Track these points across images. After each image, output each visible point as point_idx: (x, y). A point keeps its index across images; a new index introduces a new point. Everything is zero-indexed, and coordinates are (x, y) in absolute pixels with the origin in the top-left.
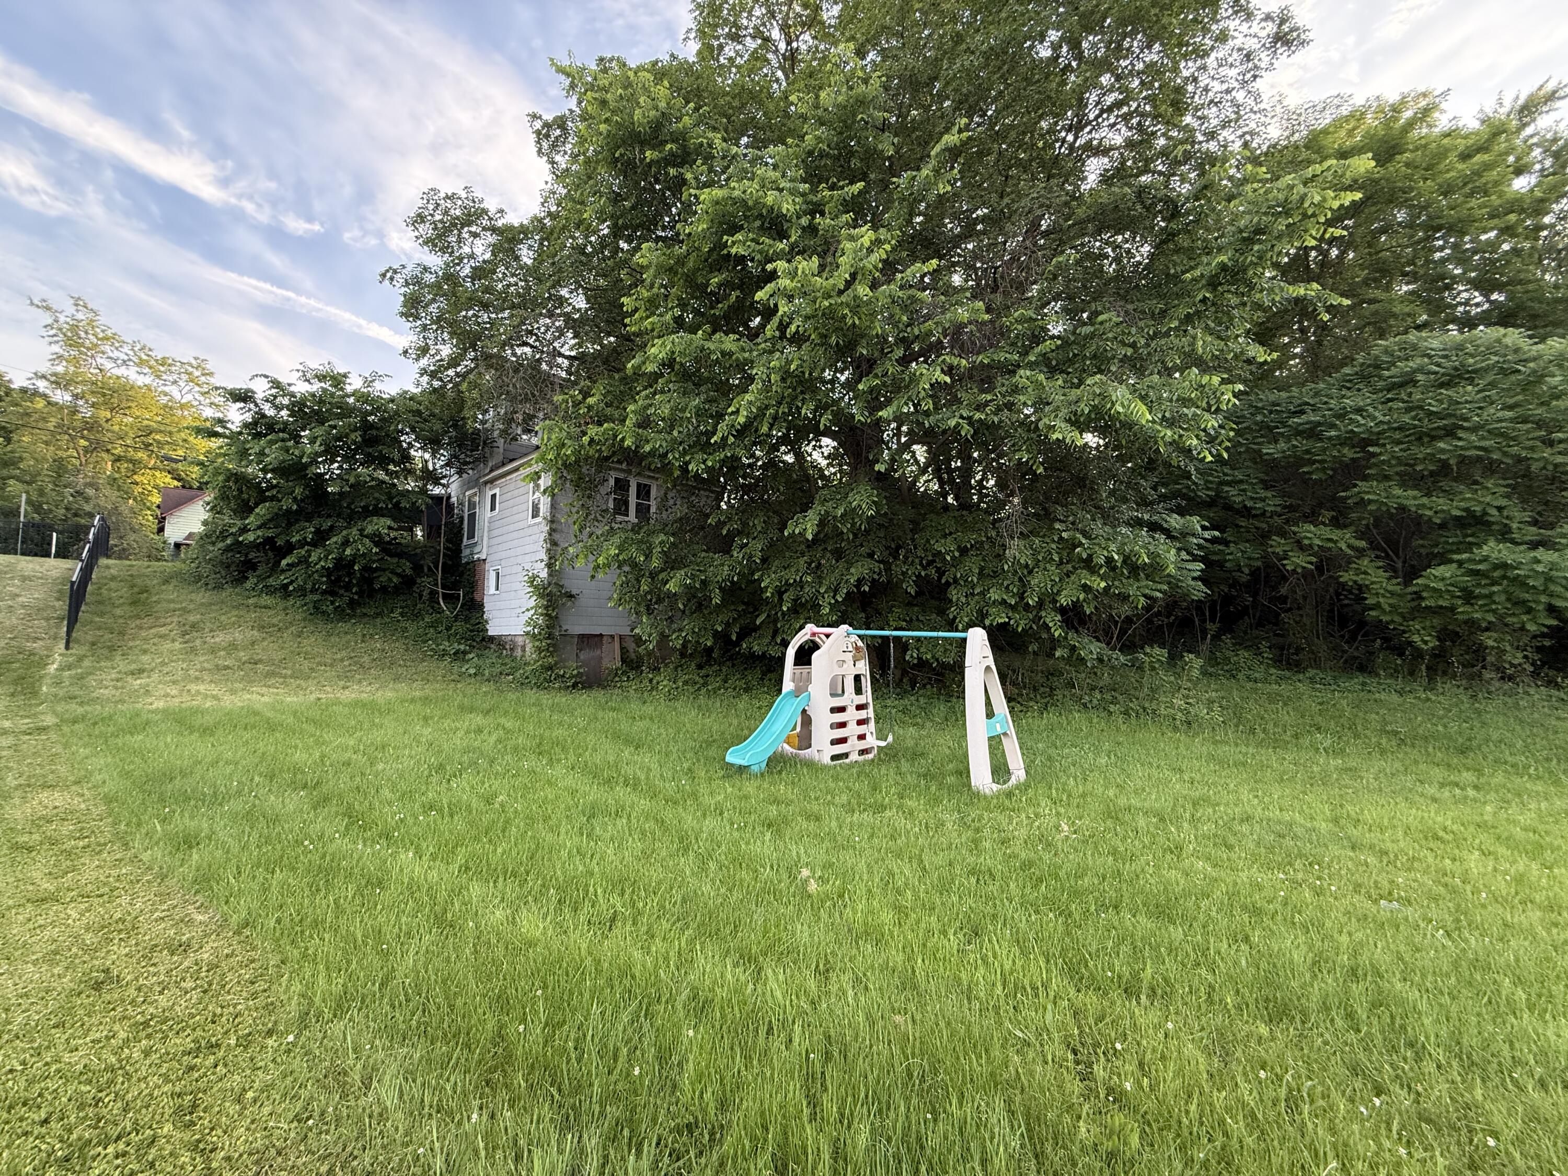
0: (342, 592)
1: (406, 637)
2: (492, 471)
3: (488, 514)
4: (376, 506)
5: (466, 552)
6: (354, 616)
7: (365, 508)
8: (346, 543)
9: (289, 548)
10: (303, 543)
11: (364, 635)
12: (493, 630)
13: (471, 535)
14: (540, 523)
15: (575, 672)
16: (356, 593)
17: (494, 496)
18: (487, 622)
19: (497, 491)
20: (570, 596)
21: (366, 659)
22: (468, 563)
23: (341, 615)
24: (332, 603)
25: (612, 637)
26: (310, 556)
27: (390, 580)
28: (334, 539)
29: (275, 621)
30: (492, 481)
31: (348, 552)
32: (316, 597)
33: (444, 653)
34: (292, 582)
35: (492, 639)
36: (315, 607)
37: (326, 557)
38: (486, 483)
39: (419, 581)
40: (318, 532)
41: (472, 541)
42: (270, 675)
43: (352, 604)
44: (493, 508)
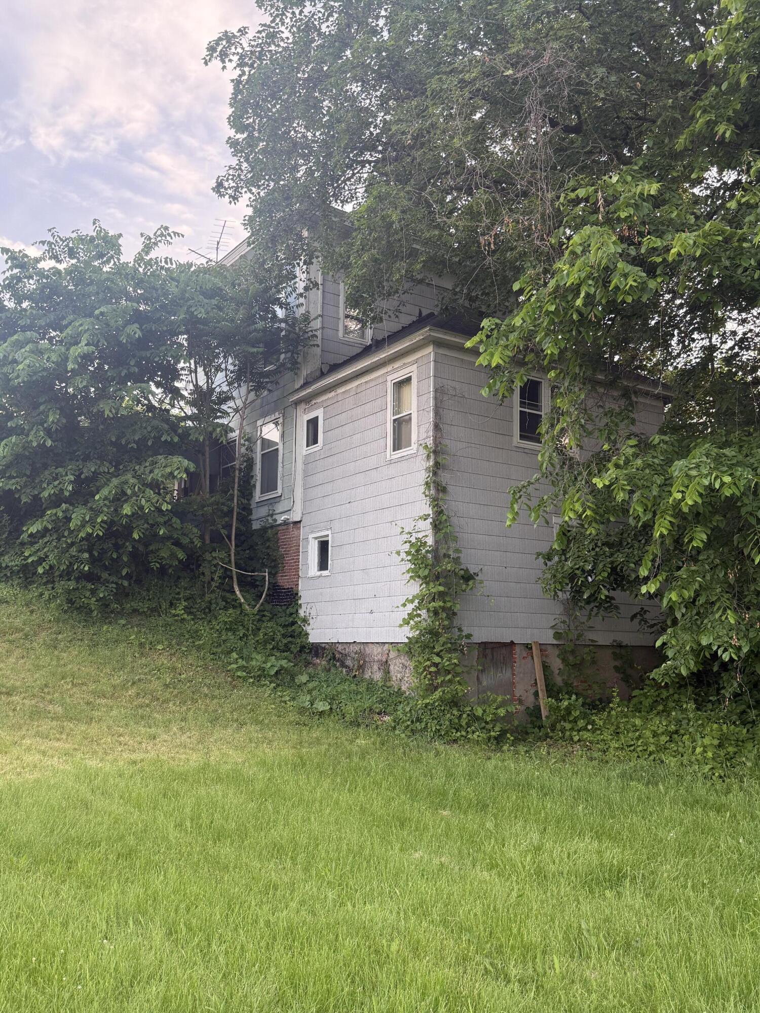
0: (105, 575)
1: (199, 648)
2: (306, 384)
3: (302, 449)
4: (157, 439)
5: (259, 513)
6: (120, 614)
7: (142, 442)
8: (120, 498)
9: (36, 509)
10: (57, 500)
11: (141, 645)
12: (317, 634)
13: (270, 484)
14: (415, 456)
15: (502, 712)
16: (128, 577)
17: (313, 424)
18: (305, 621)
19: (319, 413)
20: (468, 577)
21: (156, 685)
22: (264, 530)
23: (107, 612)
24: (93, 592)
25: (528, 647)
26: (68, 519)
27: (173, 555)
28: (105, 492)
29: (18, 622)
30: (307, 400)
31: (127, 510)
32: (72, 585)
33: (261, 675)
34: (41, 561)
35: (317, 649)
36: (70, 601)
37: (92, 522)
38: (297, 403)
39: (208, 556)
40: (79, 481)
41: (272, 495)
42: (35, 714)
43: (122, 594)
44: (313, 439)
